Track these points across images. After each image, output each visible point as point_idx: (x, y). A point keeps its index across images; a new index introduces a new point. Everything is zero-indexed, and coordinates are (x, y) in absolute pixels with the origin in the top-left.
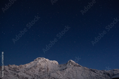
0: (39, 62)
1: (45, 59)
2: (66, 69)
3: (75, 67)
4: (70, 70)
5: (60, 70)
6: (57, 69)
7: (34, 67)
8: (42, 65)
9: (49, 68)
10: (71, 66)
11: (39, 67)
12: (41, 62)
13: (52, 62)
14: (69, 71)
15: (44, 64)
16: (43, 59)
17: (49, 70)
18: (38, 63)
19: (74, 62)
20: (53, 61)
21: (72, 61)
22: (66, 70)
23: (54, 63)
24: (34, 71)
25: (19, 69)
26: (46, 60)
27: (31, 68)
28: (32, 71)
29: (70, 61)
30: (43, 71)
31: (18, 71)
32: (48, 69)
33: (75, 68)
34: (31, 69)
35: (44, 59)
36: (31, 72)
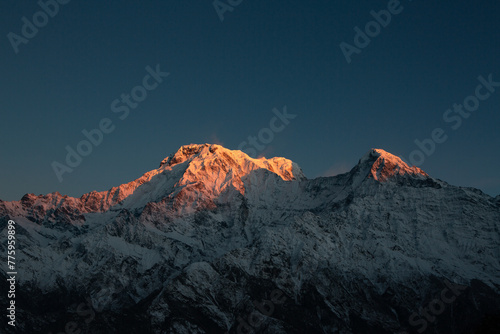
0: (191, 167)
1: (225, 154)
2: (349, 201)
3: (406, 191)
4: (374, 207)
5: (315, 211)
6: (298, 208)
7: (164, 198)
8: (208, 185)
9: (250, 202)
10: (377, 183)
11: (191, 199)
12: (204, 168)
13: (263, 166)
14: (367, 213)
15: (220, 182)
16: (212, 151)
17: (254, 212)
18: (186, 177)
19: (394, 159)
20: (271, 162)
21: (383, 154)
22: (352, 206)
23: (276, 171)
24: (167, 220)
25: (82, 217)
26: (229, 159)
27: (148, 208)
28: (156, 223)
29: (374, 157)
30: (219, 218)
31: (78, 224)
32: (245, 206)
33: (405, 195)
34: (150, 213)
35: (220, 149)
36: (150, 226)
